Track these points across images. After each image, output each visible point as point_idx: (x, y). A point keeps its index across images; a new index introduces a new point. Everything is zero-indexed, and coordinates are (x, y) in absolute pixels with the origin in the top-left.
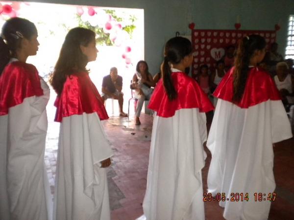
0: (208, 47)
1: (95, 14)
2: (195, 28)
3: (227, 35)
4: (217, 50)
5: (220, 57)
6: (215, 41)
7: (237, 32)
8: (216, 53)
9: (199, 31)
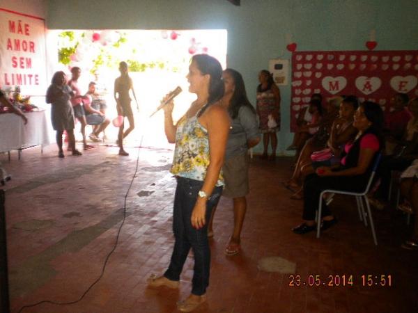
0: (318, 75)
1: (178, 37)
2: (297, 50)
3: (353, 58)
4: (333, 80)
5: (338, 89)
6: (330, 66)
7: (369, 54)
8: (331, 83)
9: (304, 54)
